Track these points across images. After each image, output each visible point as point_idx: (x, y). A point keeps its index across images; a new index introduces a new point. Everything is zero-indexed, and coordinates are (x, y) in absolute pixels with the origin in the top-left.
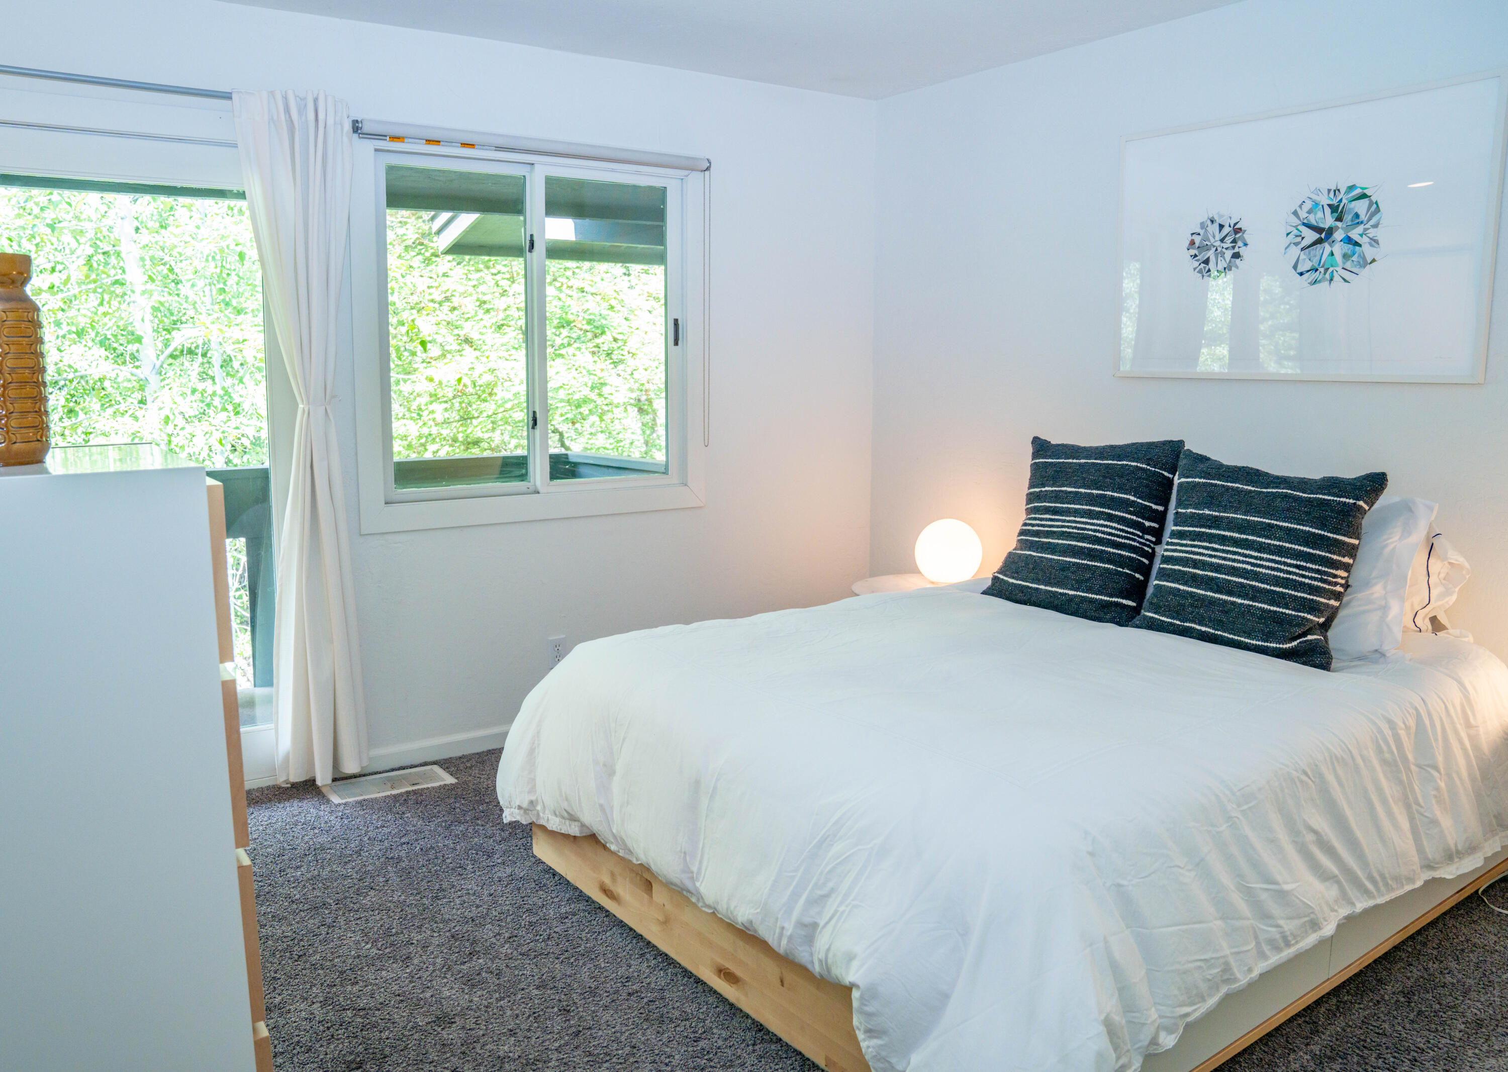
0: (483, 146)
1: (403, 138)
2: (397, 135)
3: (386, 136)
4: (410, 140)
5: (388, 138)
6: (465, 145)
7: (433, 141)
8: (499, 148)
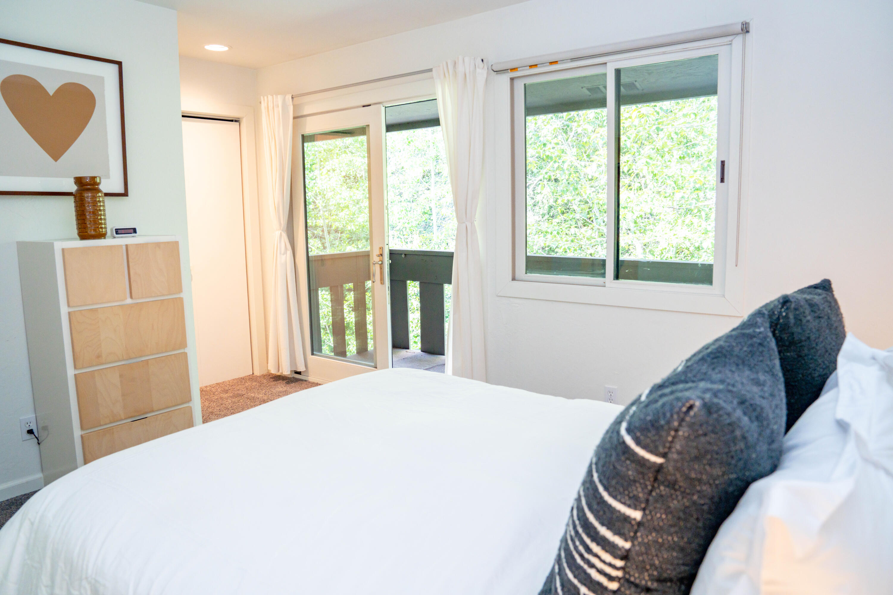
0: (563, 61)
1: (517, 68)
2: (513, 67)
3: (508, 70)
4: (521, 69)
5: (509, 71)
6: (551, 63)
7: (533, 65)
8: (573, 60)
